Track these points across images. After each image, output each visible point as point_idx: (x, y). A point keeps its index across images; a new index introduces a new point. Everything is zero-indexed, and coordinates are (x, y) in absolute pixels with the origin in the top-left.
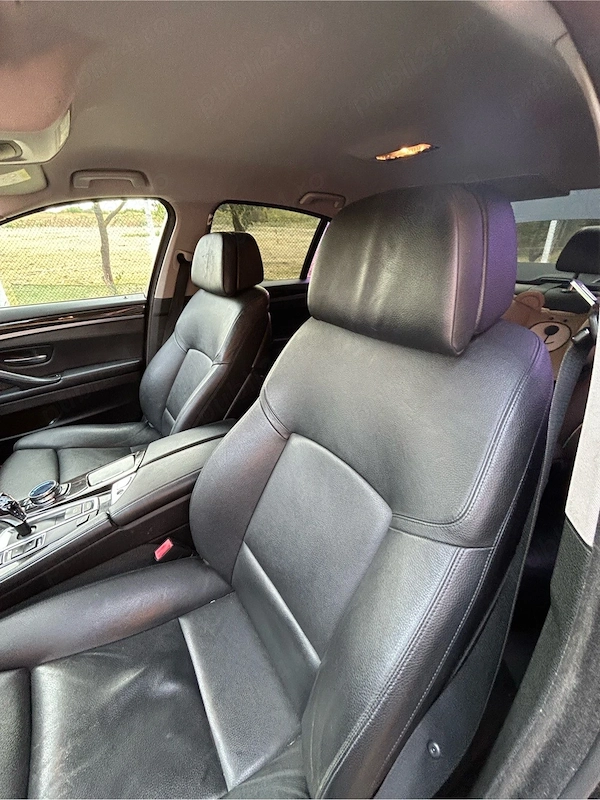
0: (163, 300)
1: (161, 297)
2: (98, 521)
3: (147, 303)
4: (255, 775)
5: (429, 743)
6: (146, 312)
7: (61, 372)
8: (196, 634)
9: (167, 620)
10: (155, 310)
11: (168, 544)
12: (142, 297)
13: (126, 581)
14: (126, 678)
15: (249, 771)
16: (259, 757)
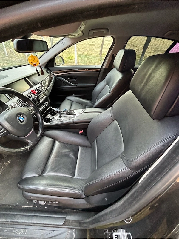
0: (105, 69)
1: (104, 68)
2: (71, 121)
3: (101, 69)
4: (79, 179)
5: (106, 197)
6: (100, 71)
7: (78, 83)
8: (81, 151)
9: (77, 146)
10: (102, 71)
11: (82, 131)
12: (100, 67)
13: (73, 134)
14: (67, 150)
15: (78, 178)
16: (81, 177)
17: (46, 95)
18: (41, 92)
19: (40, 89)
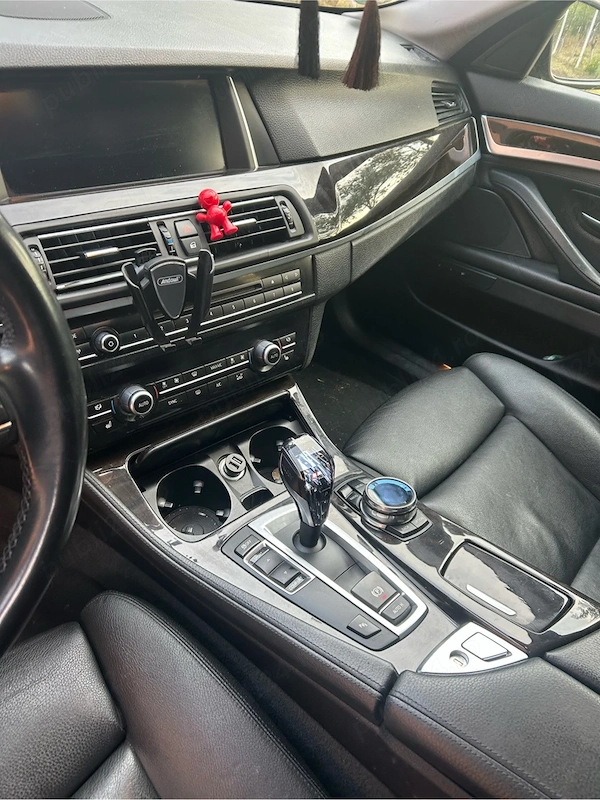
17: (309, 281)
18: (283, 237)
19: (289, 210)
